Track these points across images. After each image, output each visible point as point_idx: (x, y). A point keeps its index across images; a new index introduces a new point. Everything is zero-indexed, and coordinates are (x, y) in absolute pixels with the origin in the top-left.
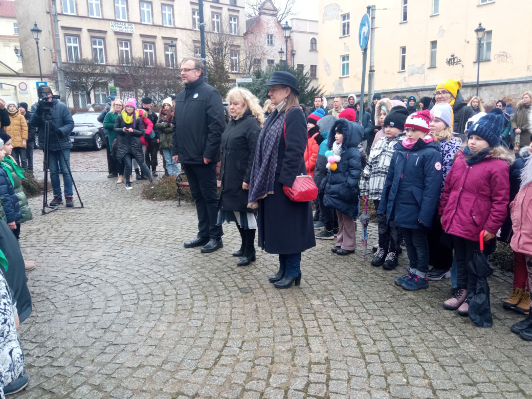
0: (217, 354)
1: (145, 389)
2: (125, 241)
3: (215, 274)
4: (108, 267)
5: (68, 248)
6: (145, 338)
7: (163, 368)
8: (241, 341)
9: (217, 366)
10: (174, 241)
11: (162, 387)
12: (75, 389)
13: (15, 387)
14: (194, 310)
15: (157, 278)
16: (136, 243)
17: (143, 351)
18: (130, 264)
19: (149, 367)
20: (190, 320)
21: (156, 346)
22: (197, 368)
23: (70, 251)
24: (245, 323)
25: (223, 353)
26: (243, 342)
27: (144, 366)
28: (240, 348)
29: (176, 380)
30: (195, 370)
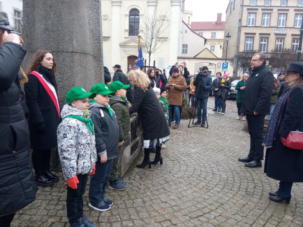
0: (202, 214)
1: (158, 211)
2: (212, 148)
3: (241, 179)
4: (193, 158)
5: (185, 145)
6: (178, 192)
7: (173, 207)
8: (219, 214)
9: (196, 219)
10: (236, 156)
11: (165, 214)
12: (137, 198)
13: (120, 188)
14: (212, 191)
15: (209, 170)
16: (215, 151)
17: (172, 197)
18: (204, 160)
19: (168, 204)
20: (205, 194)
21: (179, 198)
22: (187, 215)
23: (184, 146)
24: (230, 208)
25: (205, 215)
26: (220, 215)
27: (167, 203)
28: (215, 217)
29: (173, 215)
30: (184, 215)
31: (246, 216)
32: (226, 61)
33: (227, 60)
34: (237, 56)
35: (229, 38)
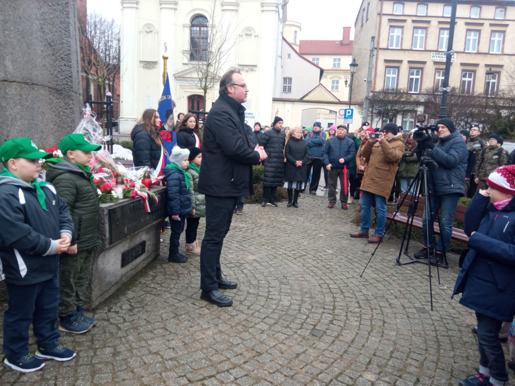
0: (214, 373)
1: (135, 370)
2: (285, 254)
3: (312, 307)
4: (244, 270)
5: (241, 247)
6: (188, 334)
7: (166, 362)
8: (245, 373)
9: (199, 383)
10: (323, 266)
11: (145, 375)
12: (105, 347)
14: (251, 330)
15: (263, 292)
16: (289, 258)
17: (173, 344)
18: (263, 273)
19: (159, 357)
20: (236, 336)
21: (185, 344)
22: (185, 376)
23: (238, 249)
24: (271, 361)
25: (218, 376)
26: (246, 375)
27: (159, 354)
28: (236, 379)
29: (159, 376)
30: (180, 376)
31: (292, 376)
32: (350, 107)
33: (352, 104)
34: (367, 98)
35: (356, 68)
